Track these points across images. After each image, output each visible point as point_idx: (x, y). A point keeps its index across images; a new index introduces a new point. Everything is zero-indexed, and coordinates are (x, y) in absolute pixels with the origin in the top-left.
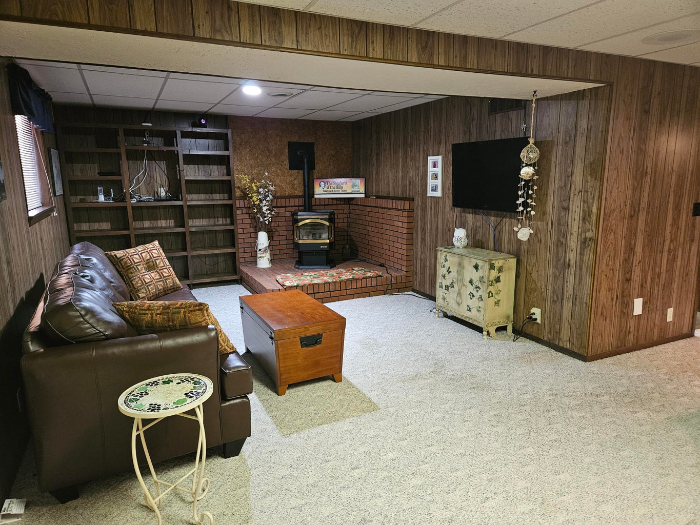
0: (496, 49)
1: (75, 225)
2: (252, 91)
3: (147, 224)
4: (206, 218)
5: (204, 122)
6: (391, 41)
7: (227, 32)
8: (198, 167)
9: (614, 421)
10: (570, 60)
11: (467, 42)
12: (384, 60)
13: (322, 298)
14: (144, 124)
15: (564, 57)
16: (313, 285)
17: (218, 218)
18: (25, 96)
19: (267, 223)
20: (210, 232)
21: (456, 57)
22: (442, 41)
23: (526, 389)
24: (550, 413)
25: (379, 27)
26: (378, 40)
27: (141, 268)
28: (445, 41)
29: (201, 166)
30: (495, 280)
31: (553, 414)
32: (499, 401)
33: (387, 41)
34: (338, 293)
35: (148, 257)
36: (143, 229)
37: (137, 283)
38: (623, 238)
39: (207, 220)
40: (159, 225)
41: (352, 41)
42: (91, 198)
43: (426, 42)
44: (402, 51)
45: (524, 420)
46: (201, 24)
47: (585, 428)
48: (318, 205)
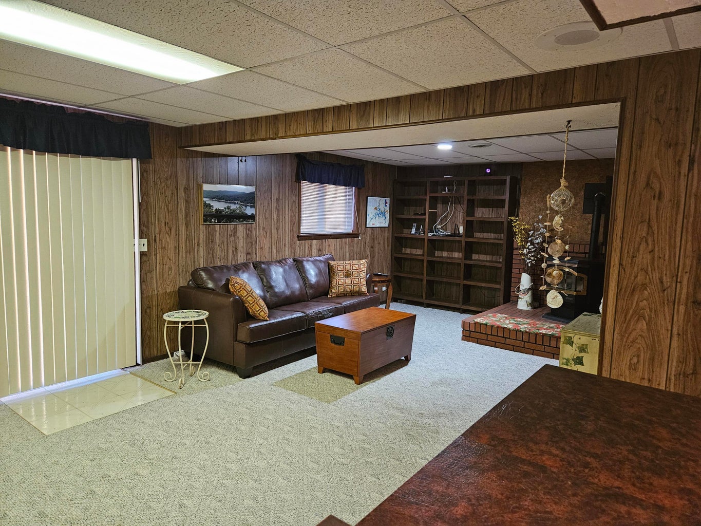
0: (429, 100)
2: (445, 147)
3: (445, 254)
4: (490, 255)
5: (489, 171)
10: (535, 87)
12: (333, 132)
13: (514, 346)
14: (445, 177)
15: (523, 87)
16: (504, 328)
19: (529, 266)
26: (330, 118)
29: (495, 209)
30: (573, 359)
37: (334, 282)
41: (314, 124)
44: (346, 123)
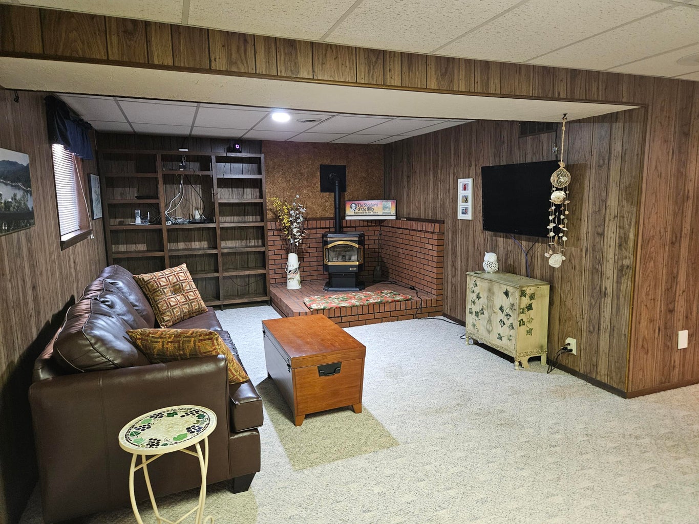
0: (519, 73)
1: (113, 246)
2: (281, 118)
3: (181, 245)
4: (238, 240)
5: (238, 147)
6: (409, 69)
7: (243, 64)
8: (232, 191)
9: (655, 468)
10: (600, 83)
11: (489, 67)
12: (402, 87)
13: (349, 322)
14: (180, 150)
15: (593, 80)
16: (340, 308)
17: (250, 239)
18: (62, 127)
19: (297, 245)
20: (242, 253)
21: (477, 83)
22: (463, 67)
23: (558, 427)
24: (584, 456)
25: (396, 55)
26: (397, 67)
27: (167, 291)
28: (466, 67)
29: (235, 190)
30: (526, 307)
31: (587, 457)
32: (527, 440)
33: (405, 69)
34: (366, 317)
35: (175, 280)
36: (178, 250)
37: (163, 306)
38: (665, 266)
39: (240, 241)
40: (193, 247)
41: (369, 70)
42: (129, 221)
43: (446, 69)
44: (421, 78)
45: (554, 463)
46: (218, 57)
47: (621, 475)
48: (349, 227)
